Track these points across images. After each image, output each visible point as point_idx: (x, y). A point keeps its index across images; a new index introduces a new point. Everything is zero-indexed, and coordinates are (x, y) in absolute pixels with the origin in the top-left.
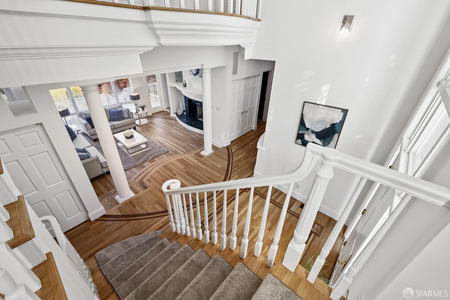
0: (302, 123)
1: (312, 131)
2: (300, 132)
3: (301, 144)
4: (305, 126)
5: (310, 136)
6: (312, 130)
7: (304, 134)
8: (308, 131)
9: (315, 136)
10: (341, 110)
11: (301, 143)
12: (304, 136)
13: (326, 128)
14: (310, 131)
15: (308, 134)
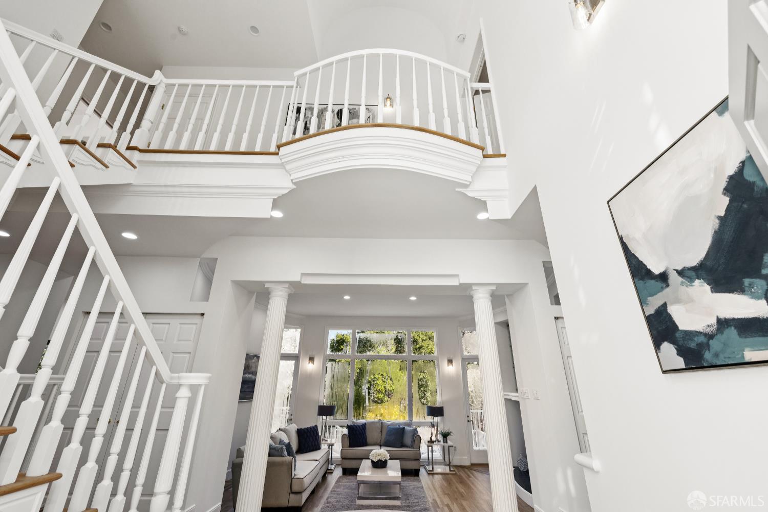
0: (638, 270)
1: (681, 273)
2: (651, 310)
3: (680, 363)
4: (648, 274)
5: (690, 300)
6: (679, 268)
7: (665, 306)
8: (668, 286)
9: (708, 288)
10: (714, 112)
11: (681, 360)
12: (669, 316)
13: (720, 218)
14: (674, 278)
15: (678, 301)
